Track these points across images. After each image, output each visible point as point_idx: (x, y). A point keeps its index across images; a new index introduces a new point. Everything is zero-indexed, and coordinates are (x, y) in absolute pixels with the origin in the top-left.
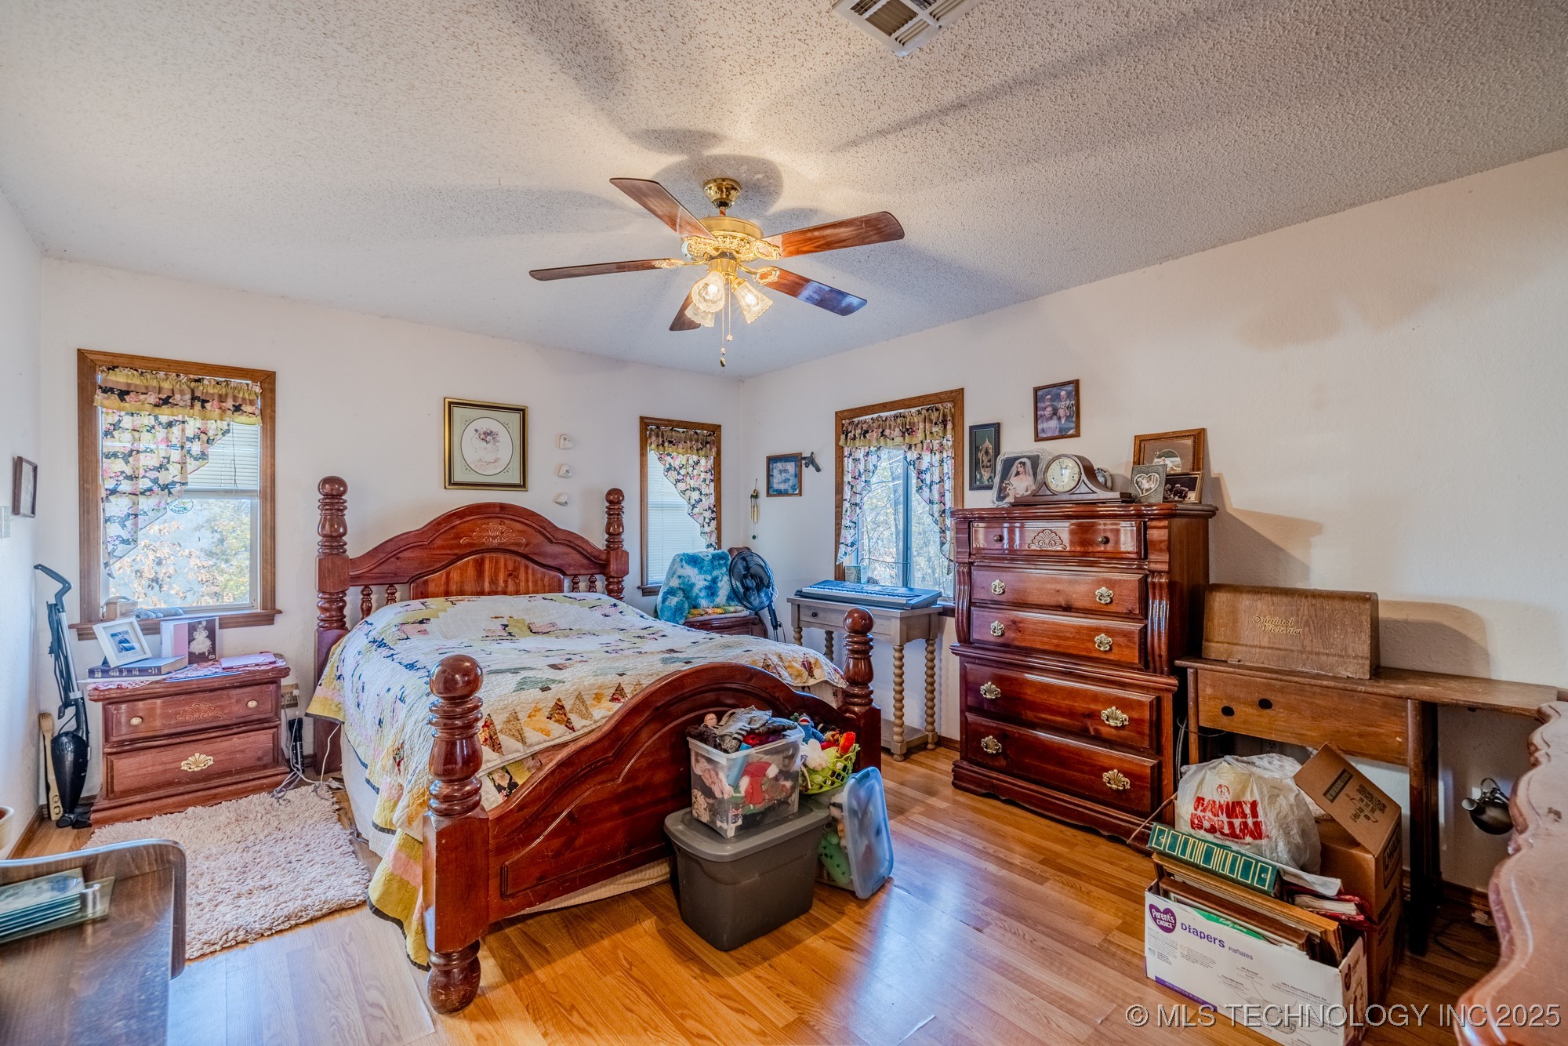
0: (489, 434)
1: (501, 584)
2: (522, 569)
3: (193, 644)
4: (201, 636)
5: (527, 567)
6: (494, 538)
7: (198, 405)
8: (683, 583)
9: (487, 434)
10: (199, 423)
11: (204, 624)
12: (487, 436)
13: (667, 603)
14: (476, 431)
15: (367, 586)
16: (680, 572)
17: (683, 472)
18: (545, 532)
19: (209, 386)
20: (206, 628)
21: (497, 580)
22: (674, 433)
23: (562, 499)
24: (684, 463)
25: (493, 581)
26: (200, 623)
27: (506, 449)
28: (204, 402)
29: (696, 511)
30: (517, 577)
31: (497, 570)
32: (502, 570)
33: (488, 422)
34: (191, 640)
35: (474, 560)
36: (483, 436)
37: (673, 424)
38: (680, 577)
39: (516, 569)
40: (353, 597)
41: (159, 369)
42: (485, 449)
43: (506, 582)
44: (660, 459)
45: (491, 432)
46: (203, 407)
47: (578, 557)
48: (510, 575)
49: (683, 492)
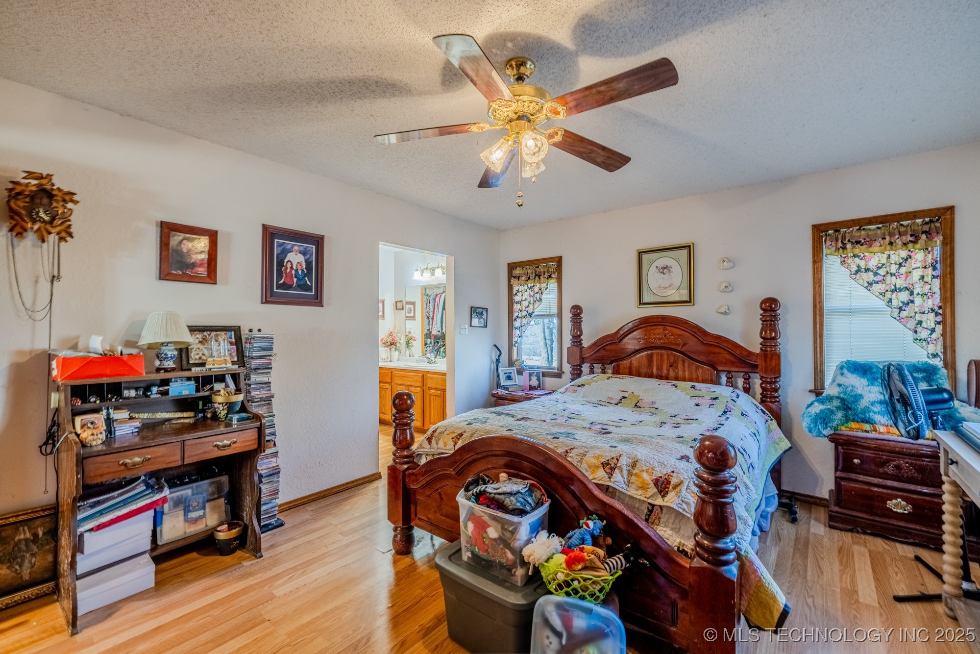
0: (665, 268)
1: (665, 371)
2: (680, 363)
3: (531, 381)
4: (534, 379)
5: (684, 362)
6: (660, 339)
7: (537, 278)
8: (845, 393)
9: (663, 268)
10: (538, 285)
11: (535, 373)
12: (665, 269)
13: (809, 409)
14: (657, 267)
15: (592, 364)
16: (841, 380)
17: (882, 272)
18: (696, 336)
19: (541, 269)
20: (536, 376)
21: (662, 368)
22: (863, 232)
23: (723, 310)
24: (884, 261)
25: (660, 368)
26: (534, 373)
27: (678, 275)
28: (539, 276)
29: (904, 314)
30: (676, 368)
31: (662, 361)
32: (666, 361)
33: (664, 260)
34: (530, 380)
35: (648, 354)
36: (661, 270)
37: (860, 223)
38: (840, 385)
39: (676, 362)
40: (585, 368)
41: (527, 265)
42: (663, 278)
43: (668, 370)
44: (843, 263)
45: (667, 266)
46: (539, 278)
47: (728, 356)
48: (671, 366)
49: (883, 294)
